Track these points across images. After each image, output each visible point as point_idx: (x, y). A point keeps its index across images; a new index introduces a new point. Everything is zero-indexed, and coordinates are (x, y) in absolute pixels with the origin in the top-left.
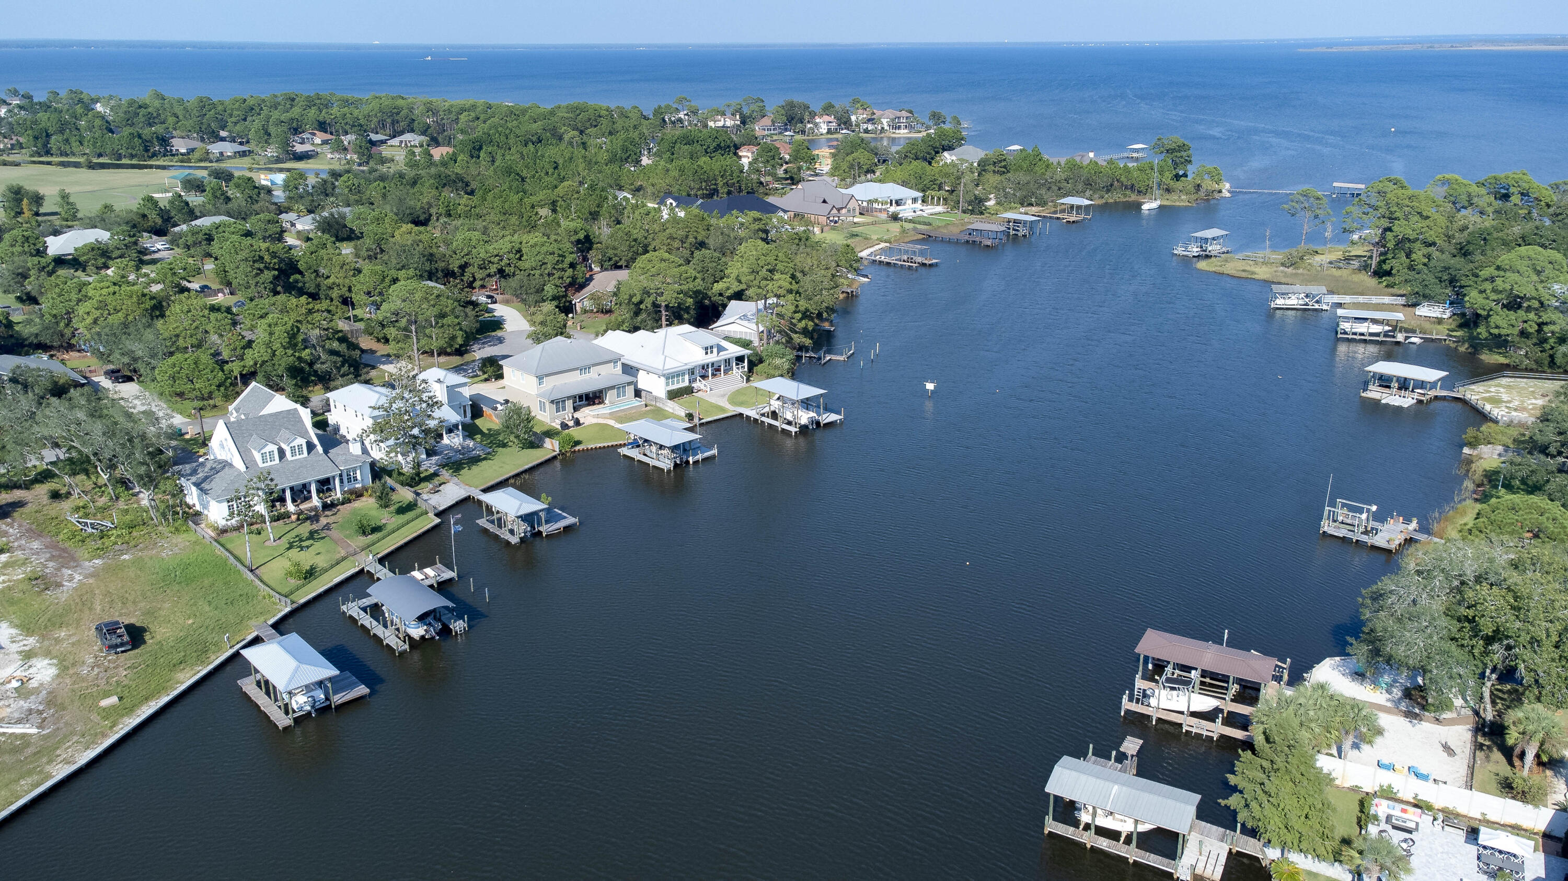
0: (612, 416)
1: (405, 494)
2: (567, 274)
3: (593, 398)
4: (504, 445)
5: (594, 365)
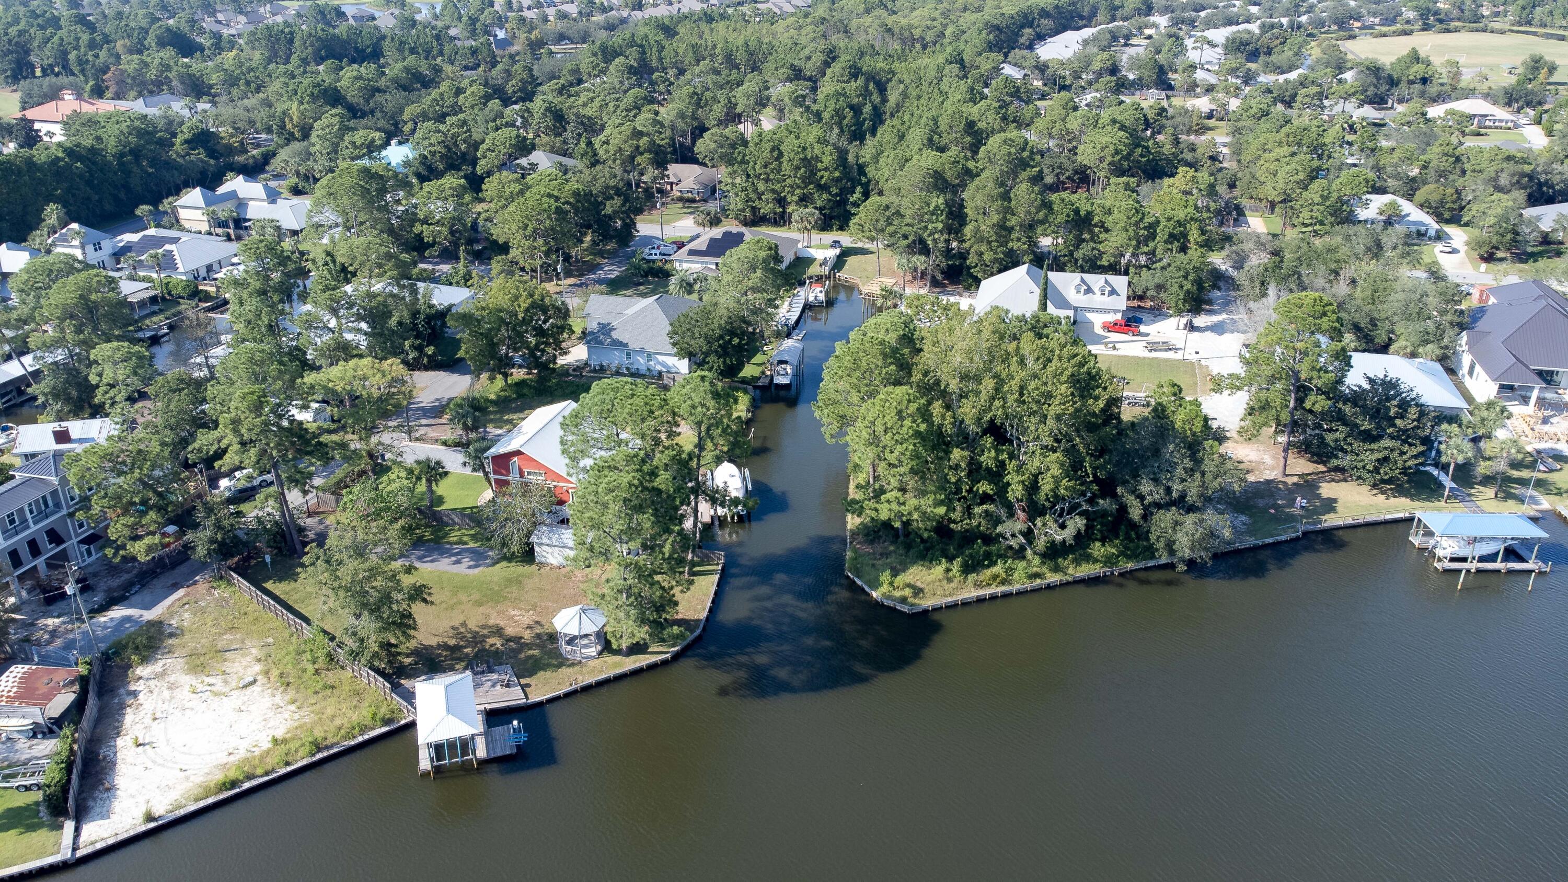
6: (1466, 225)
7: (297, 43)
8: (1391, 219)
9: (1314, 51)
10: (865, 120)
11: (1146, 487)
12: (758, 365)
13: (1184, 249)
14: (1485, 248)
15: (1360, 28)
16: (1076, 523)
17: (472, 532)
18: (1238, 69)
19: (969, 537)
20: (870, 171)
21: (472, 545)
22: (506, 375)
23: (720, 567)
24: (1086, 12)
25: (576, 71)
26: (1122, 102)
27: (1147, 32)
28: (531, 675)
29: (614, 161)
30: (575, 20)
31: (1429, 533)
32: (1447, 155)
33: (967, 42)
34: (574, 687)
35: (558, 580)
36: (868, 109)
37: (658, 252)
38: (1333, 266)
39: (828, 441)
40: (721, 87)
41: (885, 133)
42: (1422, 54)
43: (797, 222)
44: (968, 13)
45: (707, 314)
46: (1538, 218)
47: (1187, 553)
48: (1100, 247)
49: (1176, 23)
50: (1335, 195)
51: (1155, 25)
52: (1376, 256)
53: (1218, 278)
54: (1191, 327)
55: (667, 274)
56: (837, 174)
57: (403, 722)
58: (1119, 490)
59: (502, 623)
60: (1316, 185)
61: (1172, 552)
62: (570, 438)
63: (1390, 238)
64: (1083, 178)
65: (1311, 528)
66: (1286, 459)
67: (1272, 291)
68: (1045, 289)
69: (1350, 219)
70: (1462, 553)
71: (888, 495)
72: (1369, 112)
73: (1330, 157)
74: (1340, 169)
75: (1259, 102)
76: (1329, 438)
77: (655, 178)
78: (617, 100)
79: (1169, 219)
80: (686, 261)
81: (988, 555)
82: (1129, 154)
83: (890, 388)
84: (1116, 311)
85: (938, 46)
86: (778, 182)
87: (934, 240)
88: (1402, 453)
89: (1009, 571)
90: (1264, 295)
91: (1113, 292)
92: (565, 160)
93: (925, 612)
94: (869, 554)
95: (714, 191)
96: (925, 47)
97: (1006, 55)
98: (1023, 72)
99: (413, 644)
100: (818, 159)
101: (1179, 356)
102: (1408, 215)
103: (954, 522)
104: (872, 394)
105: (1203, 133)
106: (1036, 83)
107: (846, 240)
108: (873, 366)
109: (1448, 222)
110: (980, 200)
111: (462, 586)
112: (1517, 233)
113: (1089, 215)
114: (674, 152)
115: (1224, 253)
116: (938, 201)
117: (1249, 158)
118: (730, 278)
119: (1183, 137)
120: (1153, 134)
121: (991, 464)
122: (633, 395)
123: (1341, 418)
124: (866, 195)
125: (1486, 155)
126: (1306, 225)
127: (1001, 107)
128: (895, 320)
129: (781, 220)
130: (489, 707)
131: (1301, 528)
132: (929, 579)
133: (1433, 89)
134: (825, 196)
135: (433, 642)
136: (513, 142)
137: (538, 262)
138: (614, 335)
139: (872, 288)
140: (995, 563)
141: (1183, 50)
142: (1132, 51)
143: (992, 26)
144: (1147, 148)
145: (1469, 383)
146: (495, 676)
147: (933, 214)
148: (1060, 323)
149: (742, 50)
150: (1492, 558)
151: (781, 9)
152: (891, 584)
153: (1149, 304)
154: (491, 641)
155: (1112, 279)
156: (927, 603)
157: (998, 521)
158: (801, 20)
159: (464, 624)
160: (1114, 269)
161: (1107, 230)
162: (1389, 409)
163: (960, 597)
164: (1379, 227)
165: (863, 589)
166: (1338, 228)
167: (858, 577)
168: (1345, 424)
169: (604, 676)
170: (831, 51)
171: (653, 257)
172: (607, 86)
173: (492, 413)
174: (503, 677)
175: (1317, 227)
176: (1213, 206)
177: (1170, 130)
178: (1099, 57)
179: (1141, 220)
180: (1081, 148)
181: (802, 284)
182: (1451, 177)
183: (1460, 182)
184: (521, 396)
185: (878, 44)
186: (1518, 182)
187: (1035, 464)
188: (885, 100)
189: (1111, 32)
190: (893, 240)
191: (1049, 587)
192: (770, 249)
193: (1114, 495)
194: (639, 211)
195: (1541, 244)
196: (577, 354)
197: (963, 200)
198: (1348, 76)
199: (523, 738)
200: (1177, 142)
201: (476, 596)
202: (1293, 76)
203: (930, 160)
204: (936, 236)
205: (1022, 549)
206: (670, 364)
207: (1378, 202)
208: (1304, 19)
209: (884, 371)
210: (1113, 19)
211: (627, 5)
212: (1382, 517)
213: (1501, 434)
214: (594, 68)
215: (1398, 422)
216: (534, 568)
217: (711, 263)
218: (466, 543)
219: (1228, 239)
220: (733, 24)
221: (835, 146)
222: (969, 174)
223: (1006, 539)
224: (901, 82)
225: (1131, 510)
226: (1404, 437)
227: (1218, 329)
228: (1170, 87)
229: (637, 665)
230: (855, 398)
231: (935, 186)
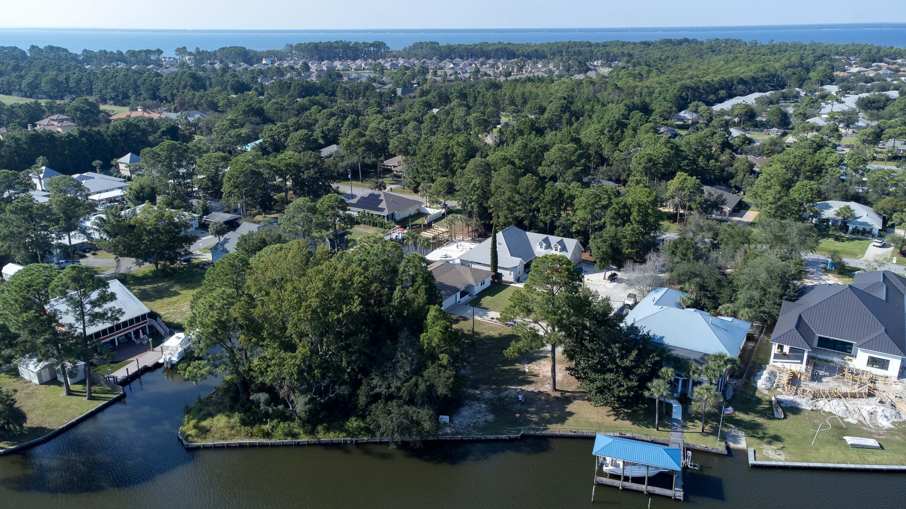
7: (292, 88)
8: (846, 219)
54: (613, 278)
65: (532, 433)
91: (563, 249)
93: (196, 448)
100: (454, 155)
102: (860, 217)
116: (476, 181)
131: (524, 432)
140: (270, 422)
147: (471, 190)
149: (520, 97)
156: (203, 442)
163: (228, 442)
191: (298, 445)
204: (473, 204)
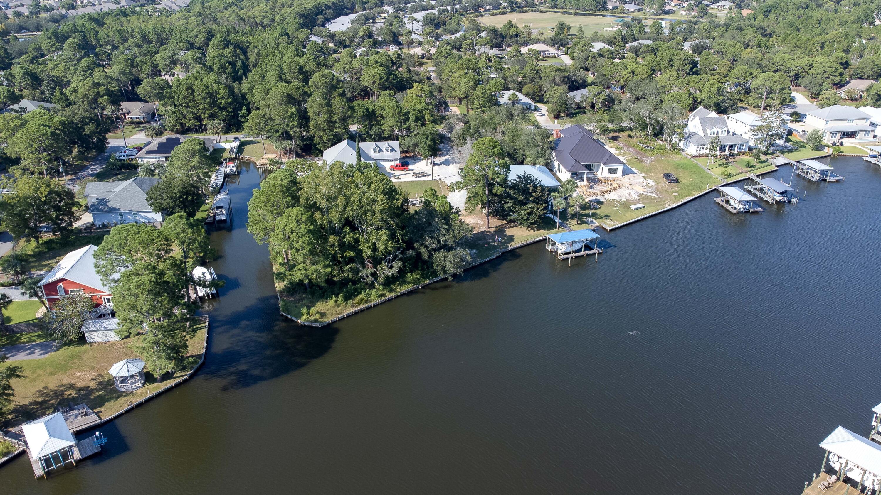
0: (860, 143)
1: (763, 157)
2: (837, 78)
3: (850, 135)
4: (805, 147)
5: (856, 119)
6: (546, 102)
8: (515, 101)
9: (466, 23)
10: (238, 70)
11: (428, 241)
12: (205, 211)
13: (423, 125)
14: (556, 112)
15: (484, 11)
16: (397, 265)
17: (37, 334)
18: (432, 33)
19: (344, 283)
20: (249, 97)
21: (39, 341)
22: (37, 238)
23: (207, 324)
24: (349, 5)
25: (38, 49)
26: (378, 52)
27: (384, 15)
28: (100, 406)
29: (83, 102)
30: (27, 17)
31: (554, 244)
32: (532, 70)
33: (288, 24)
34: (131, 406)
35: (105, 349)
36: (239, 63)
37: (125, 154)
38: (493, 126)
39: (259, 243)
40: (145, 55)
41: (253, 75)
42: (514, 22)
43: (211, 129)
44: (285, 8)
45: (169, 185)
46: (574, 97)
47: (452, 271)
48: (383, 127)
49: (397, 10)
50: (488, 92)
51: (386, 12)
52: (511, 120)
53: (442, 138)
55: (135, 167)
56: (230, 100)
57: (16, 452)
58: (416, 245)
59: (73, 382)
60: (479, 88)
61: (445, 272)
62: (101, 263)
63: (516, 110)
64: (366, 93)
65: (504, 250)
66: (488, 219)
67: (468, 141)
68: (359, 151)
69: (497, 103)
70: (568, 251)
71: (299, 267)
72: (495, 52)
73: (482, 74)
74: (488, 79)
75: (446, 49)
76: (506, 206)
77: (113, 111)
78: (75, 65)
79: (414, 110)
80: (145, 158)
81: (356, 290)
82: (388, 78)
83: (290, 209)
84: (396, 160)
85: (272, 26)
86: (195, 107)
87: (294, 132)
88: (538, 209)
89: (368, 295)
90: (465, 143)
91: (393, 150)
92: (46, 105)
93: (329, 325)
94: (292, 301)
95: (153, 115)
96: (264, 27)
97: (311, 30)
98: (322, 39)
99: (11, 406)
100: (217, 93)
101: (430, 178)
102: (521, 100)
103: (335, 276)
104: (280, 214)
105: (421, 67)
106: (330, 45)
107: (242, 136)
108: (277, 199)
109: (538, 102)
110: (315, 108)
111: (40, 366)
112: (567, 105)
113: (374, 111)
114: (122, 94)
115: (442, 126)
116: (292, 110)
117: (446, 77)
118: (180, 162)
119: (412, 69)
120: (397, 69)
121: (352, 241)
122: (139, 232)
123: (509, 196)
124: (249, 111)
125: (549, 69)
126: (478, 109)
127: (315, 58)
128: (285, 173)
129: (201, 129)
130: (76, 430)
131: (501, 251)
132: (327, 307)
133: (521, 40)
134: (224, 113)
135: (26, 402)
136: (6, 95)
137: (44, 167)
138: (110, 204)
139: (264, 161)
140: (361, 293)
141: (403, 24)
142: (378, 25)
143: (301, 14)
144: (395, 75)
145: (559, 174)
146: (76, 412)
147: (290, 117)
148: (371, 166)
149: (152, 33)
150: (580, 250)
151: (170, 8)
152: (308, 313)
153: (411, 154)
154: (68, 393)
155: (391, 143)
156: (329, 320)
157: (358, 271)
158: (187, 14)
159: (46, 387)
160: (390, 138)
161: (384, 118)
162: (529, 188)
163: (345, 314)
164: (510, 106)
165: (292, 320)
166: (492, 108)
167: (289, 314)
168: (511, 199)
169: (149, 396)
170: (210, 32)
171: (123, 158)
172: (64, 57)
173: (33, 262)
174: (81, 411)
175: (483, 109)
176: (433, 102)
177: (404, 65)
178: (362, 29)
179: (401, 111)
180: (362, 78)
181: (222, 163)
182: (536, 80)
183: (540, 83)
184: (50, 249)
185: (237, 27)
186: (563, 81)
187: (373, 237)
188: (247, 59)
189: (364, 16)
190: (269, 134)
192: (200, 144)
193: (413, 248)
194: (108, 131)
195: (577, 108)
196: (87, 219)
197: (306, 108)
198: (483, 34)
199: (104, 441)
200: (409, 71)
201: (50, 370)
202: (458, 35)
203: (282, 88)
204: (295, 129)
205: (373, 283)
206: (150, 217)
207: (508, 94)
208: (458, 7)
209: (285, 200)
210: (364, 9)
211: (63, 7)
212: (533, 240)
213: (574, 195)
214: (51, 46)
215: (534, 194)
216: (86, 346)
217: (162, 157)
218: (34, 341)
219: (443, 118)
220: (141, 16)
221: (226, 85)
222: (308, 95)
223: (364, 279)
224: (256, 47)
225: (423, 254)
226: (537, 201)
227: (446, 163)
228: (400, 44)
229: (169, 385)
230: (270, 217)
231: (289, 102)
